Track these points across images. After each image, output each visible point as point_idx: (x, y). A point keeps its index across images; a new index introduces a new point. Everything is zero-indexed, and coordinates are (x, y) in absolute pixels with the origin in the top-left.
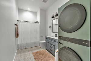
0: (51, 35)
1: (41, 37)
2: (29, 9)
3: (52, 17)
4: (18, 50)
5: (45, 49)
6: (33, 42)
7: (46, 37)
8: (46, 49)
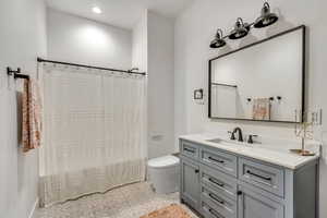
0: (201, 131)
1: (155, 138)
2: (97, 10)
3: (213, 46)
4: (41, 205)
5: (178, 202)
6: (118, 165)
7: (181, 140)
8: (183, 202)
